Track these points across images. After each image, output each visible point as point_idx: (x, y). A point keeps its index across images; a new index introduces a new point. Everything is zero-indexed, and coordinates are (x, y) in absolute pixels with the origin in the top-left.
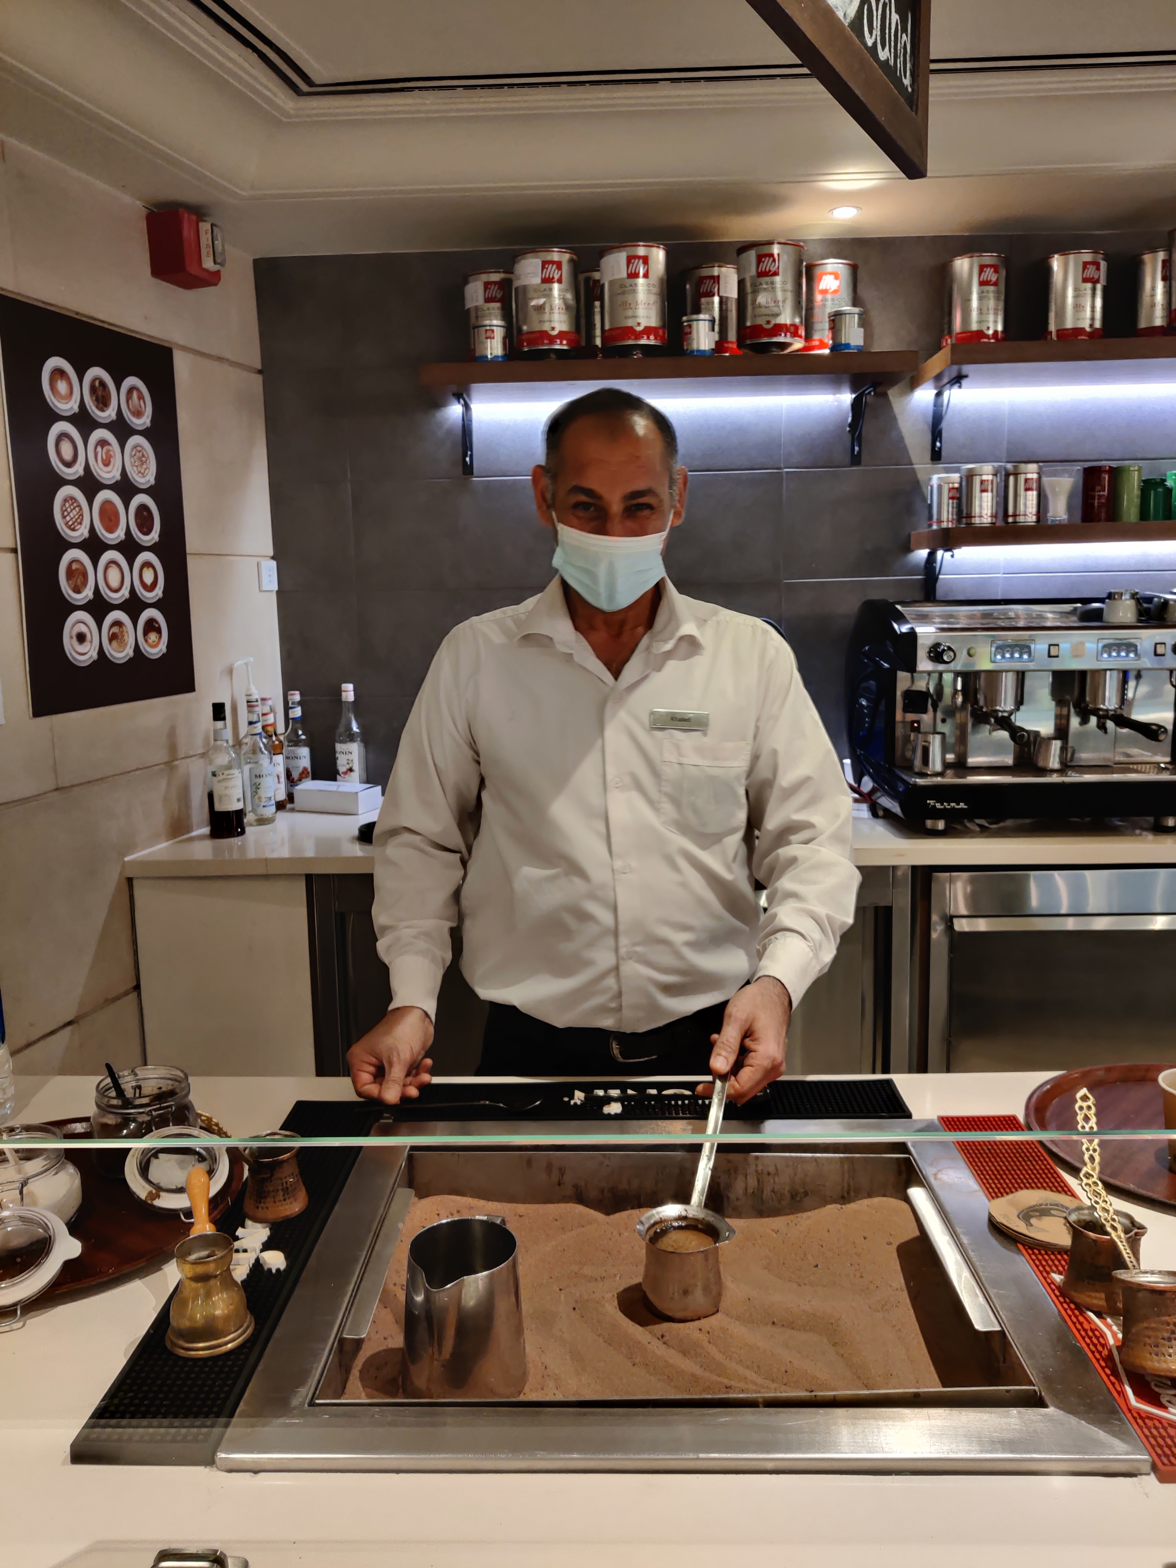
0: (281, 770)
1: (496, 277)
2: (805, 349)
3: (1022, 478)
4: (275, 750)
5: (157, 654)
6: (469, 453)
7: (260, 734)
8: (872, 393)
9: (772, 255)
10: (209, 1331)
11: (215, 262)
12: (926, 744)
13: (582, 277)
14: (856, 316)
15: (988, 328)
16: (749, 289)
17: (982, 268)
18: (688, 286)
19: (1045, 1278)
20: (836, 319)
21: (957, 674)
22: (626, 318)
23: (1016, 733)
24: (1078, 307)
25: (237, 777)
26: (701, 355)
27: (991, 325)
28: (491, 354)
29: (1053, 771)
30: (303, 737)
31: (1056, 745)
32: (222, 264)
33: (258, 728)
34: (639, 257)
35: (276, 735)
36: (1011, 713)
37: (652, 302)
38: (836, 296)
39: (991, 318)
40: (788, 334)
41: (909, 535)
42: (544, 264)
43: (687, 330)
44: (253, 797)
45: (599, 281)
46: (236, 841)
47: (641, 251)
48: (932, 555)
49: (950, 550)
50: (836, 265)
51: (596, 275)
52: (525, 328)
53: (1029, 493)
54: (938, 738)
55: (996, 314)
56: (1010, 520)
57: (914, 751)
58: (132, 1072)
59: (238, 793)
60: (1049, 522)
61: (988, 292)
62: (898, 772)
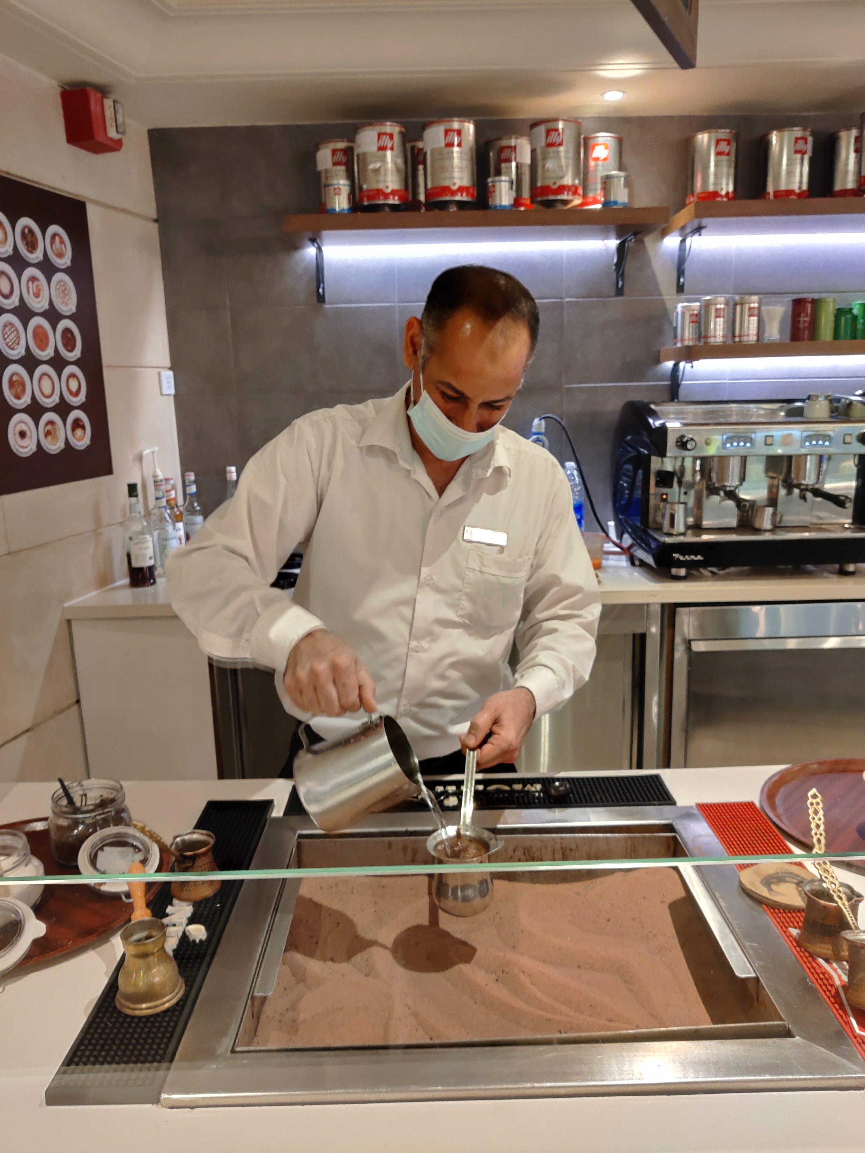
0: (182, 533)
1: (341, 145)
2: (583, 204)
3: (747, 307)
4: (177, 518)
5: (82, 446)
6: (322, 286)
7: (165, 507)
8: (633, 240)
9: (557, 130)
10: (149, 995)
11: (117, 131)
12: (673, 512)
13: (408, 146)
14: (622, 179)
15: (722, 190)
16: (539, 156)
17: (718, 142)
18: (491, 154)
19: (785, 932)
20: (607, 181)
21: (695, 459)
22: (444, 179)
23: (740, 503)
24: (790, 173)
25: (148, 541)
26: (503, 209)
27: (724, 187)
28: (339, 207)
29: (766, 531)
30: (198, 508)
31: (769, 510)
32: (123, 133)
33: (164, 502)
34: (454, 131)
35: (177, 506)
36: (736, 487)
37: (464, 166)
38: (606, 162)
39: (724, 181)
40: (570, 193)
41: (659, 352)
42: (380, 135)
43: (491, 189)
44: (161, 556)
45: (422, 149)
46: (148, 590)
47: (456, 125)
48: (676, 365)
49: (691, 362)
50: (606, 138)
51: (420, 145)
52: (365, 187)
53: (752, 318)
54: (682, 507)
55: (728, 179)
56: (737, 339)
57: (663, 516)
58: (79, 783)
59: (150, 552)
60: (766, 342)
61: (722, 160)
62: (651, 532)
